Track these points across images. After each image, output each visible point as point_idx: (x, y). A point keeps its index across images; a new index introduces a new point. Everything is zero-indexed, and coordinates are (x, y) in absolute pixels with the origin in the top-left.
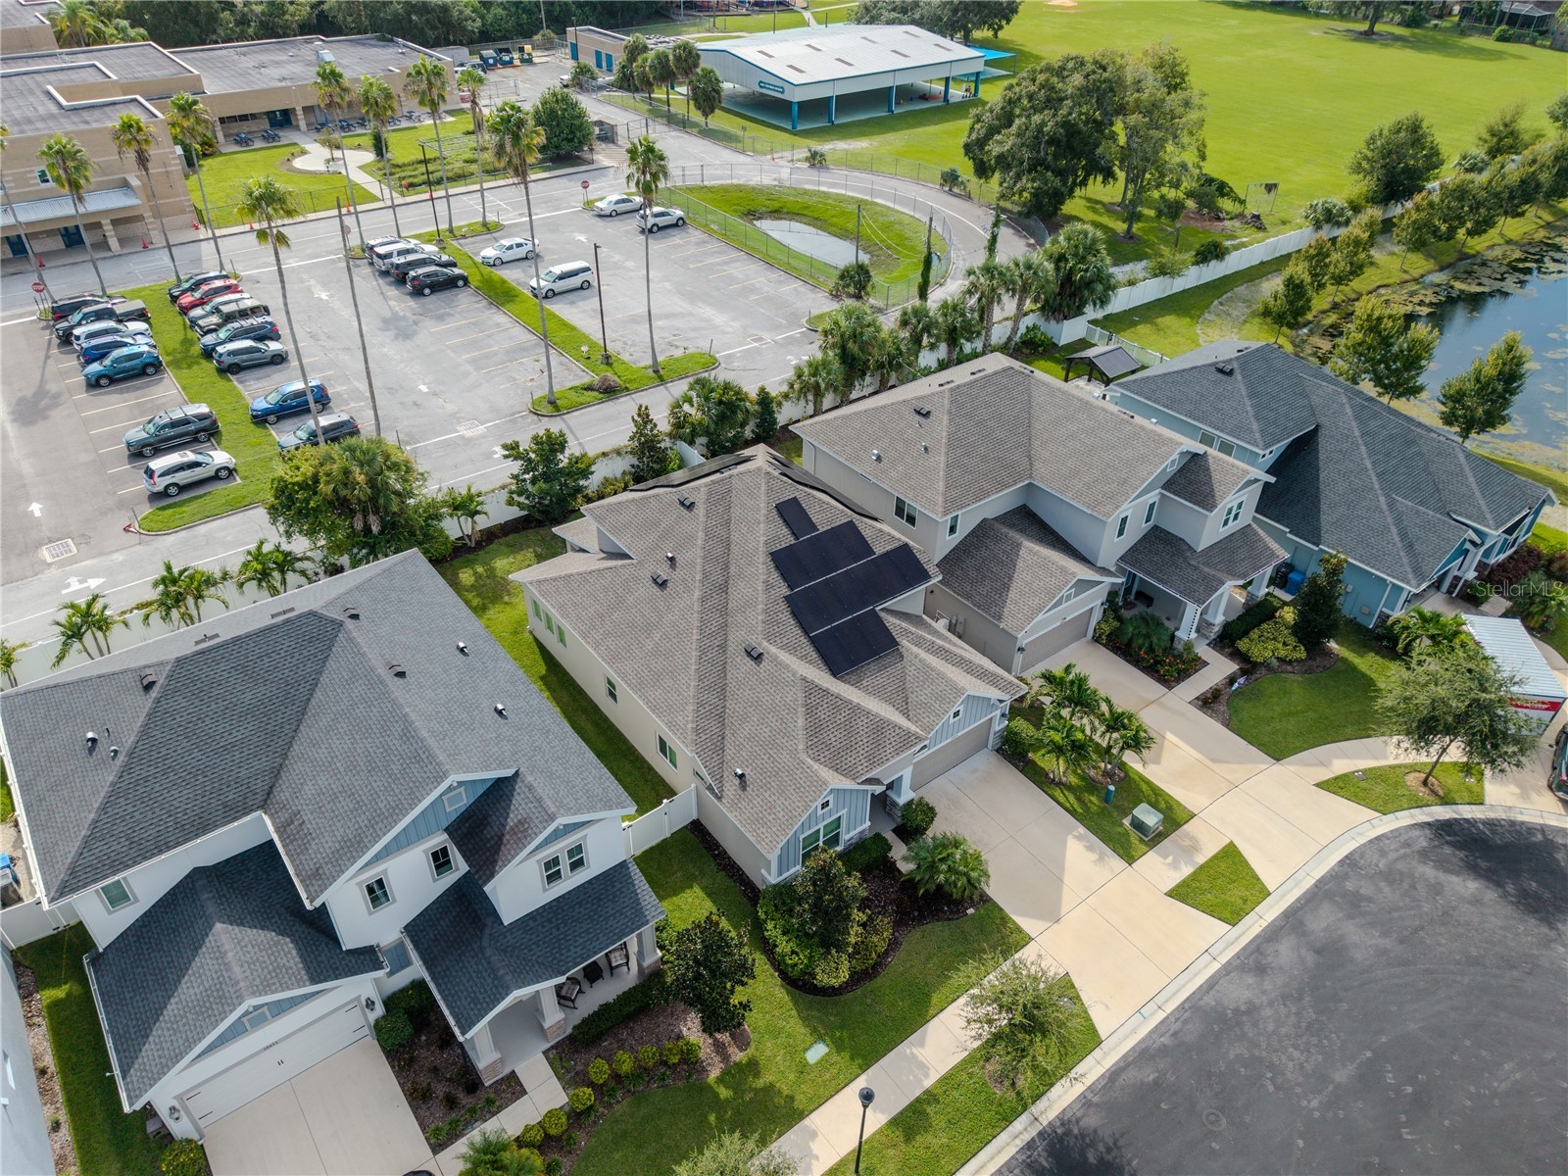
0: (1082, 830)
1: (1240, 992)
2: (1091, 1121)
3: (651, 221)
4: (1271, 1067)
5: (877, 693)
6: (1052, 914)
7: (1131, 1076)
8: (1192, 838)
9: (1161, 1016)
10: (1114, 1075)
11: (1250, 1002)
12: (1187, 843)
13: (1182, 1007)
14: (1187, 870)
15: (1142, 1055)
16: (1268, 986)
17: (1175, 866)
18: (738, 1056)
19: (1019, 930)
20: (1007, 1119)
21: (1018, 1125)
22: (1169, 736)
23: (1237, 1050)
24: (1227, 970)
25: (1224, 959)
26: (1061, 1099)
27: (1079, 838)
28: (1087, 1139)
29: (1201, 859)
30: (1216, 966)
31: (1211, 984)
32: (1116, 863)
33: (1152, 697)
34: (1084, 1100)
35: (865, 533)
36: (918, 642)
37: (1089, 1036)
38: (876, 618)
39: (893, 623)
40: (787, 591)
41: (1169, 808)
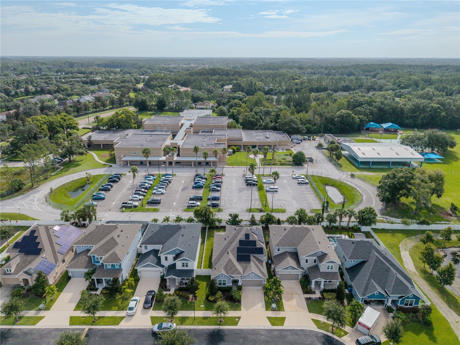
0: (264, 303)
1: (263, 332)
2: (226, 331)
3: (300, 182)
5: (242, 266)
6: (247, 309)
7: (237, 331)
8: (280, 313)
9: (248, 328)
10: (235, 329)
11: (262, 334)
12: (278, 313)
13: (252, 329)
14: (274, 316)
15: (240, 330)
16: (268, 334)
18: (194, 301)
19: (241, 308)
20: (216, 325)
22: (295, 300)
23: (253, 337)
24: (264, 330)
25: (265, 328)
26: (225, 327)
27: (262, 304)
28: (223, 333)
29: (278, 316)
30: (263, 328)
31: (260, 329)
32: (264, 309)
33: (299, 293)
34: (227, 329)
35: (257, 243)
36: (254, 263)
37: (236, 324)
38: (249, 256)
39: (252, 258)
40: (238, 246)
41: (281, 308)
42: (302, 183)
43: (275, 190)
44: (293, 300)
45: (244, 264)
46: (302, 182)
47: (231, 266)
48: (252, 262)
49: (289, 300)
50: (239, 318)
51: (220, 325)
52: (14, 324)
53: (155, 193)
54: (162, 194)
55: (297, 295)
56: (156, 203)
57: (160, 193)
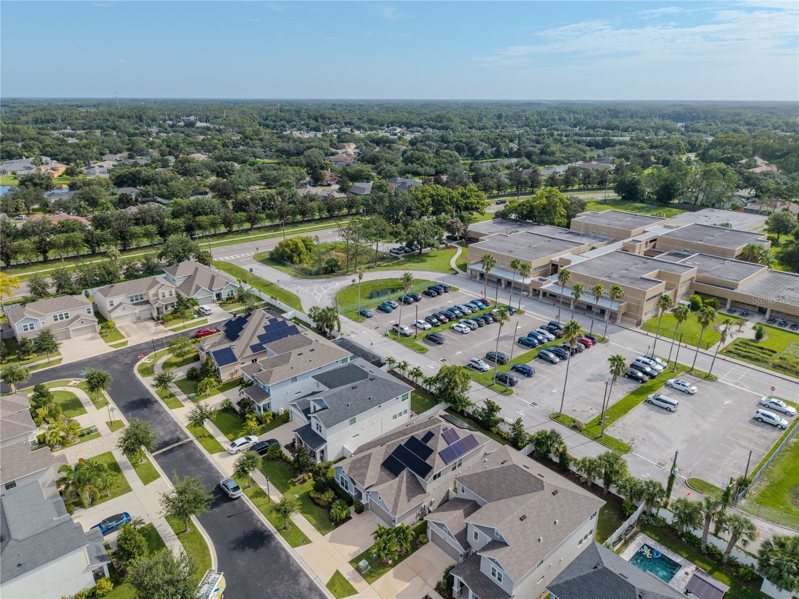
0: (362, 551)
1: (303, 582)
2: (273, 543)
4: (280, 584)
5: (381, 475)
6: (331, 541)
7: (283, 553)
8: (360, 581)
9: (299, 562)
10: (284, 550)
11: (300, 584)
12: (358, 579)
13: (300, 567)
14: (347, 578)
15: (288, 556)
16: (305, 590)
17: (348, 574)
18: (297, 484)
19: (327, 533)
20: (276, 527)
21: (275, 530)
22: (408, 584)
23: (286, 577)
24: (311, 581)
25: (315, 581)
26: (279, 538)
27: (359, 550)
28: (269, 542)
29: (351, 582)
30: (313, 579)
31: (307, 576)
32: (350, 559)
33: (429, 581)
34: (278, 542)
35: (431, 456)
36: (401, 482)
37: (294, 545)
38: (403, 468)
39: (404, 474)
40: (403, 444)
41: (372, 577)
42: (763, 421)
43: (666, 405)
44: (404, 582)
45: (385, 474)
46: (765, 419)
47: (364, 465)
48: (398, 479)
49: (398, 576)
50: (306, 541)
51: (279, 530)
52: (163, 398)
53: (453, 328)
54: (462, 332)
55: (423, 582)
56: (435, 341)
57: (460, 330)
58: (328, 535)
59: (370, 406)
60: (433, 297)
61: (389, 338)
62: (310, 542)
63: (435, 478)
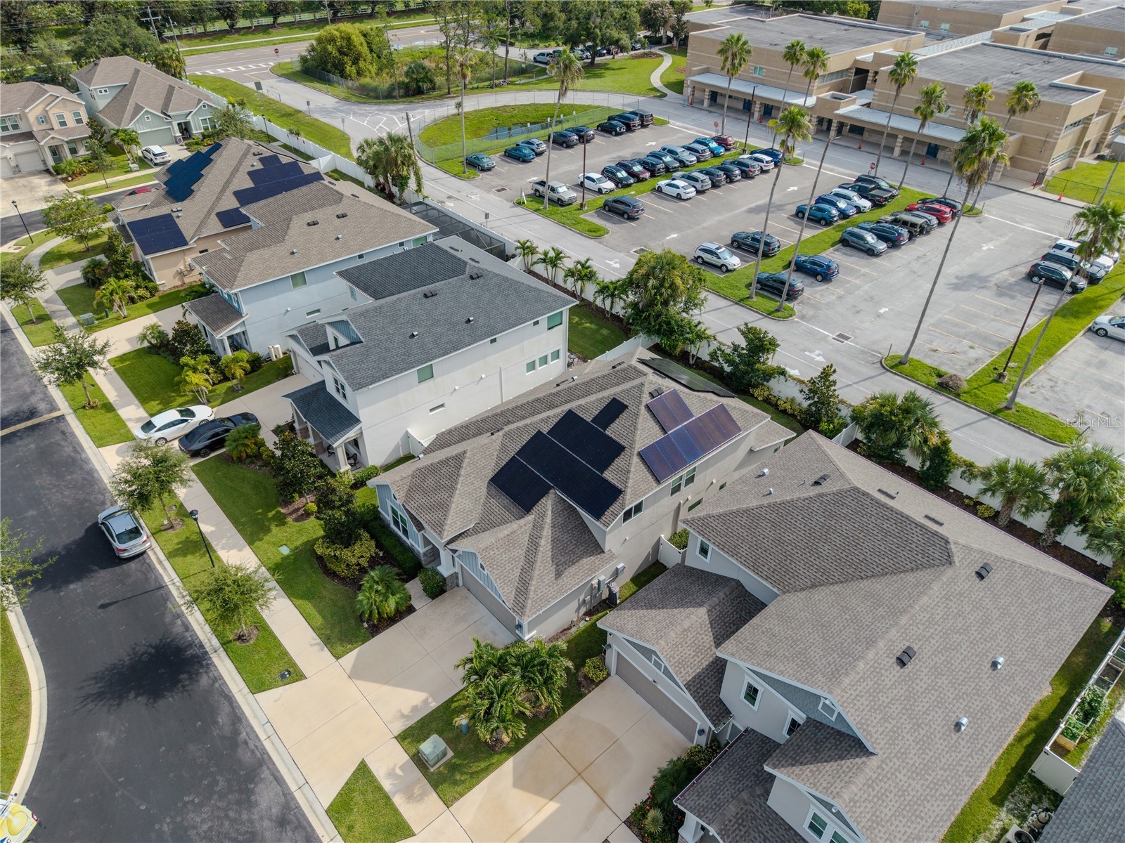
0: (433, 705)
1: (266, 798)
2: (204, 681)
4: (201, 805)
6: (354, 674)
7: (225, 708)
8: (422, 797)
9: (262, 736)
10: (229, 699)
11: (256, 804)
12: (416, 791)
13: (265, 752)
14: (387, 785)
15: (237, 718)
16: (266, 823)
17: (391, 774)
18: (289, 519)
19: (346, 652)
20: (220, 635)
21: (215, 642)
22: (553, 806)
23: (222, 784)
24: (287, 795)
25: (298, 795)
26: (224, 666)
27: (426, 702)
28: (194, 676)
29: (398, 800)
30: (293, 787)
31: (279, 780)
32: (399, 727)
33: (610, 798)
34: (218, 678)
35: (619, 462)
36: (537, 527)
37: (257, 686)
38: (544, 491)
39: (548, 505)
40: (545, 430)
41: (455, 783)
44: (542, 801)
45: (499, 505)
47: (444, 482)
48: (530, 518)
49: (529, 782)
50: (292, 674)
51: (225, 644)
52: (23, 324)
53: (659, 190)
54: (679, 197)
55: (594, 799)
56: (621, 214)
57: (673, 192)
58: (350, 658)
59: (467, 339)
60: (618, 134)
61: (527, 208)
62: (300, 676)
63: (628, 515)
